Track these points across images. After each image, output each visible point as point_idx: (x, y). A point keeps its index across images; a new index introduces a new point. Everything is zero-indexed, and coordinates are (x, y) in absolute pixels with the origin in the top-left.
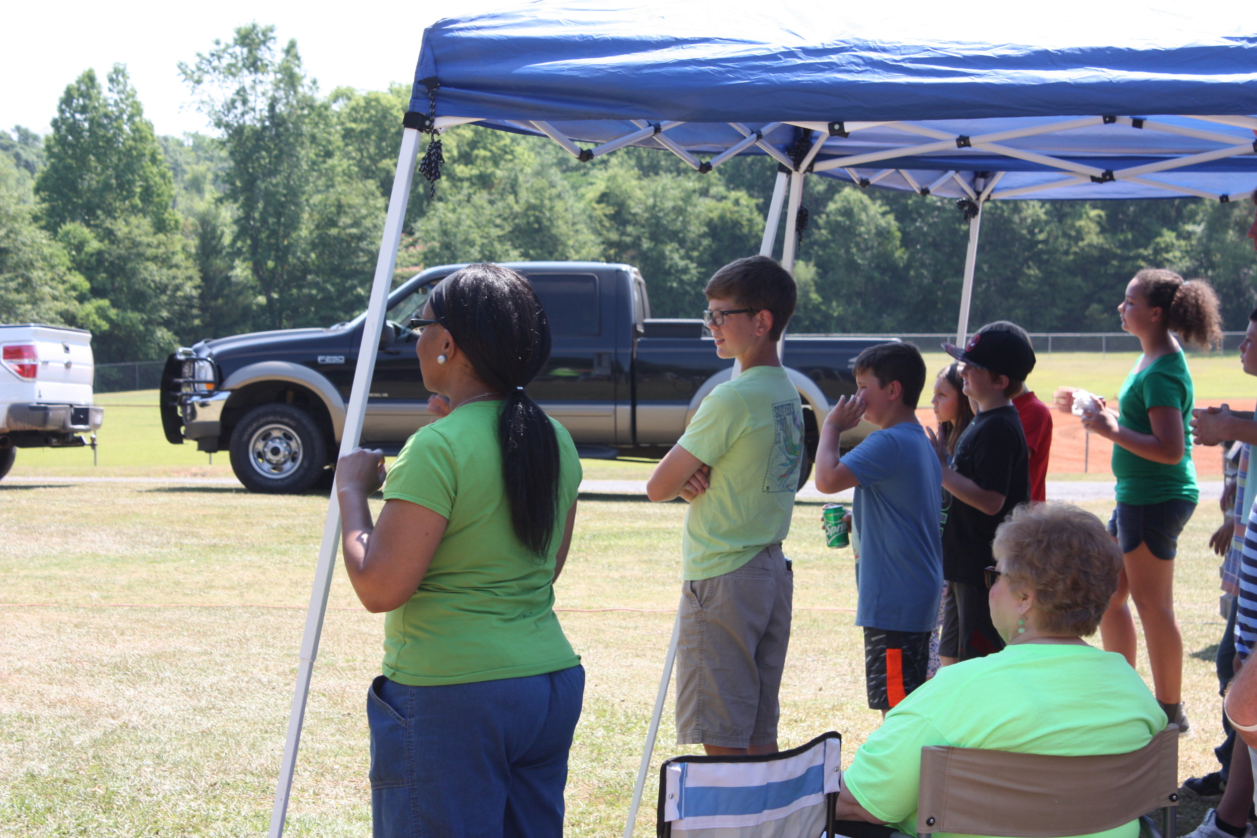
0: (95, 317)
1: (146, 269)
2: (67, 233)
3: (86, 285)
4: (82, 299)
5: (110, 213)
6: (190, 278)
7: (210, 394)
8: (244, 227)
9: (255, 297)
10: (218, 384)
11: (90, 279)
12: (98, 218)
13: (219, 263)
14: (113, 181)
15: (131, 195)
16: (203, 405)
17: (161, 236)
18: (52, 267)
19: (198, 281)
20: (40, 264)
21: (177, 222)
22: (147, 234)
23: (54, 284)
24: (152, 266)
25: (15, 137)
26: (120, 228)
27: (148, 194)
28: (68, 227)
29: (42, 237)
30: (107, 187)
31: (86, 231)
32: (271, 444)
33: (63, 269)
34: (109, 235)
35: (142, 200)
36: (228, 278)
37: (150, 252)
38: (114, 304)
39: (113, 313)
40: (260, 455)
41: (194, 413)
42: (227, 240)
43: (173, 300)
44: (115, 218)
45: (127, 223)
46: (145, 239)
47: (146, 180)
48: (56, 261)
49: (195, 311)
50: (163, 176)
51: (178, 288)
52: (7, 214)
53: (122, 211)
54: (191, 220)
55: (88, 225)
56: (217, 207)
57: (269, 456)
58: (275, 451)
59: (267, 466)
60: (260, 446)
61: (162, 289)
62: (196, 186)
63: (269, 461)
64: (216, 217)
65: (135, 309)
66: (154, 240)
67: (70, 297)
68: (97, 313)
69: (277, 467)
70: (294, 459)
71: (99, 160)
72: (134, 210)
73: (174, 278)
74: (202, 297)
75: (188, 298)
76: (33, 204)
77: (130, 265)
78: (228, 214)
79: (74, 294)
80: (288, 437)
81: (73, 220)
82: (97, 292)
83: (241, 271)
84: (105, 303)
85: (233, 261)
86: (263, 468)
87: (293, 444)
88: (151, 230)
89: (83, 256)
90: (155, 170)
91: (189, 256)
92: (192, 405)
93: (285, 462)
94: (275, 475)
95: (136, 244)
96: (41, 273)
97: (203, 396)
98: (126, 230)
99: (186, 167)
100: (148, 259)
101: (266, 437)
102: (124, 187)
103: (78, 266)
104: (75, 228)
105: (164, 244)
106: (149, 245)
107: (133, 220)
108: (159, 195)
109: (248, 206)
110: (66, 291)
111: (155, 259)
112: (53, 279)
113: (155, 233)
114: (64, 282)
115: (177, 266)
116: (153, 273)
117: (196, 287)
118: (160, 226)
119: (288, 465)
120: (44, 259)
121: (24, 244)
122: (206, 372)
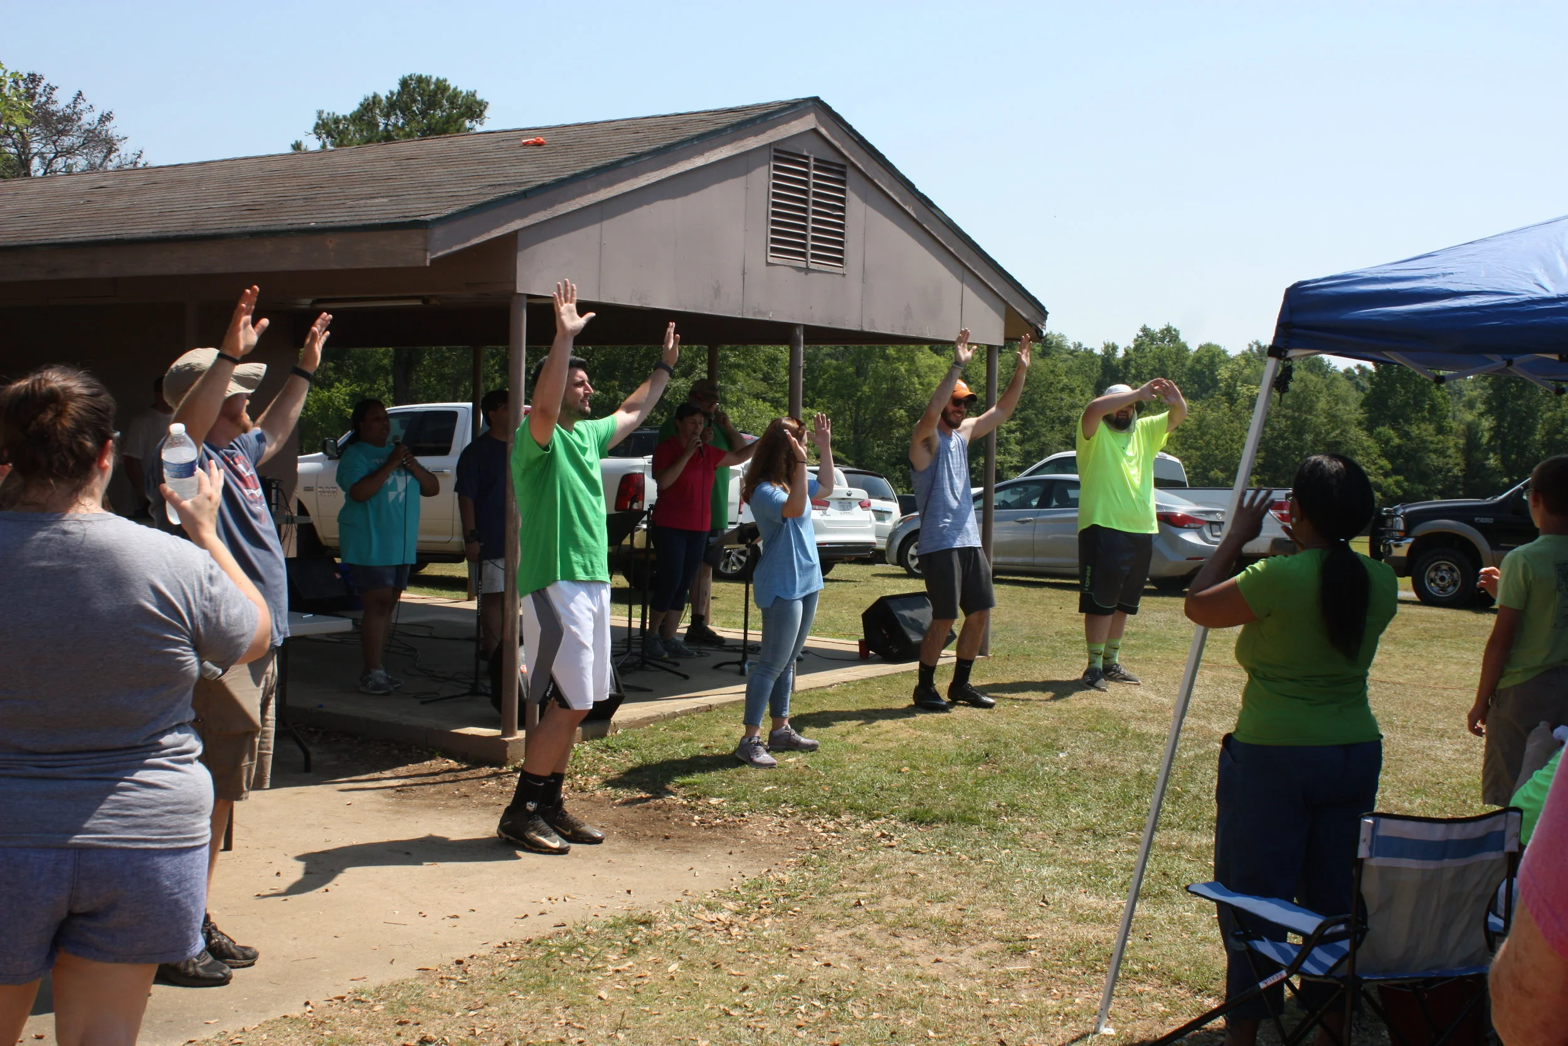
0: (1394, 487)
1: (1429, 457)
2: (1380, 433)
3: (1389, 466)
4: (1387, 475)
5: (1408, 421)
6: (1458, 464)
7: (1401, 539)
8: (1496, 432)
9: (1502, 478)
10: (1407, 533)
11: (1391, 462)
12: (1400, 423)
13: (1479, 455)
14: (1412, 402)
15: (1422, 409)
16: (1397, 546)
17: (1441, 437)
18: (1369, 454)
19: (1463, 466)
20: (1360, 452)
21: (1451, 427)
22: (1431, 435)
24: (1433, 456)
25: (1357, 372)
26: (1414, 430)
27: (1433, 409)
28: (1380, 429)
29: (1363, 435)
30: (1407, 404)
31: (1392, 432)
32: (1440, 574)
33: (1376, 456)
34: (1405, 435)
35: (1429, 413)
36: (1484, 465)
37: (1432, 447)
38: (1406, 479)
39: (1405, 485)
40: (1432, 580)
41: (1390, 551)
42: (1485, 440)
43: (1446, 478)
44: (1411, 424)
45: (1419, 428)
46: (1430, 439)
47: (1431, 399)
48: (1371, 451)
49: (1459, 486)
50: (1444, 398)
51: (1449, 470)
52: (1341, 420)
53: (1416, 420)
54: (1462, 427)
55: (1393, 429)
56: (1479, 419)
57: (1438, 581)
58: (1442, 579)
59: (1436, 588)
60: (1433, 574)
61: (1439, 470)
62: (1470, 405)
63: (1438, 585)
64: (1479, 425)
65: (1420, 483)
66: (1436, 439)
67: (1379, 473)
68: (1395, 484)
69: (1443, 589)
70: (1455, 585)
71: (1403, 387)
72: (1424, 419)
73: (1447, 464)
74: (1464, 476)
75: (1457, 477)
76: (1359, 414)
77: (1418, 455)
78: (1487, 423)
79: (1381, 471)
80: (1451, 570)
81: (1384, 425)
82: (1396, 471)
83: (1492, 461)
84: (1401, 478)
85: (1488, 454)
86: (1434, 589)
87: (1455, 575)
88: (1434, 433)
89: (1389, 448)
90: (1439, 394)
91: (1458, 450)
92: (1389, 545)
93: (1448, 587)
94: (1442, 595)
95: (1424, 441)
97: (1396, 540)
98: (1417, 432)
99: (1465, 392)
100: (1431, 451)
101: (1437, 569)
102: (1418, 406)
103: (1385, 454)
104: (1386, 430)
105: (1442, 442)
106: (1432, 442)
107: (1423, 426)
108: (1440, 410)
109: (1500, 419)
110: (1376, 469)
111: (1435, 451)
112: (1368, 462)
113: (1437, 435)
114: (1375, 464)
115: (1450, 457)
116: (1434, 460)
117: (1461, 470)
118: (1440, 430)
119: (1450, 589)
120: (1363, 449)
121: (1351, 439)
122: (1400, 525)
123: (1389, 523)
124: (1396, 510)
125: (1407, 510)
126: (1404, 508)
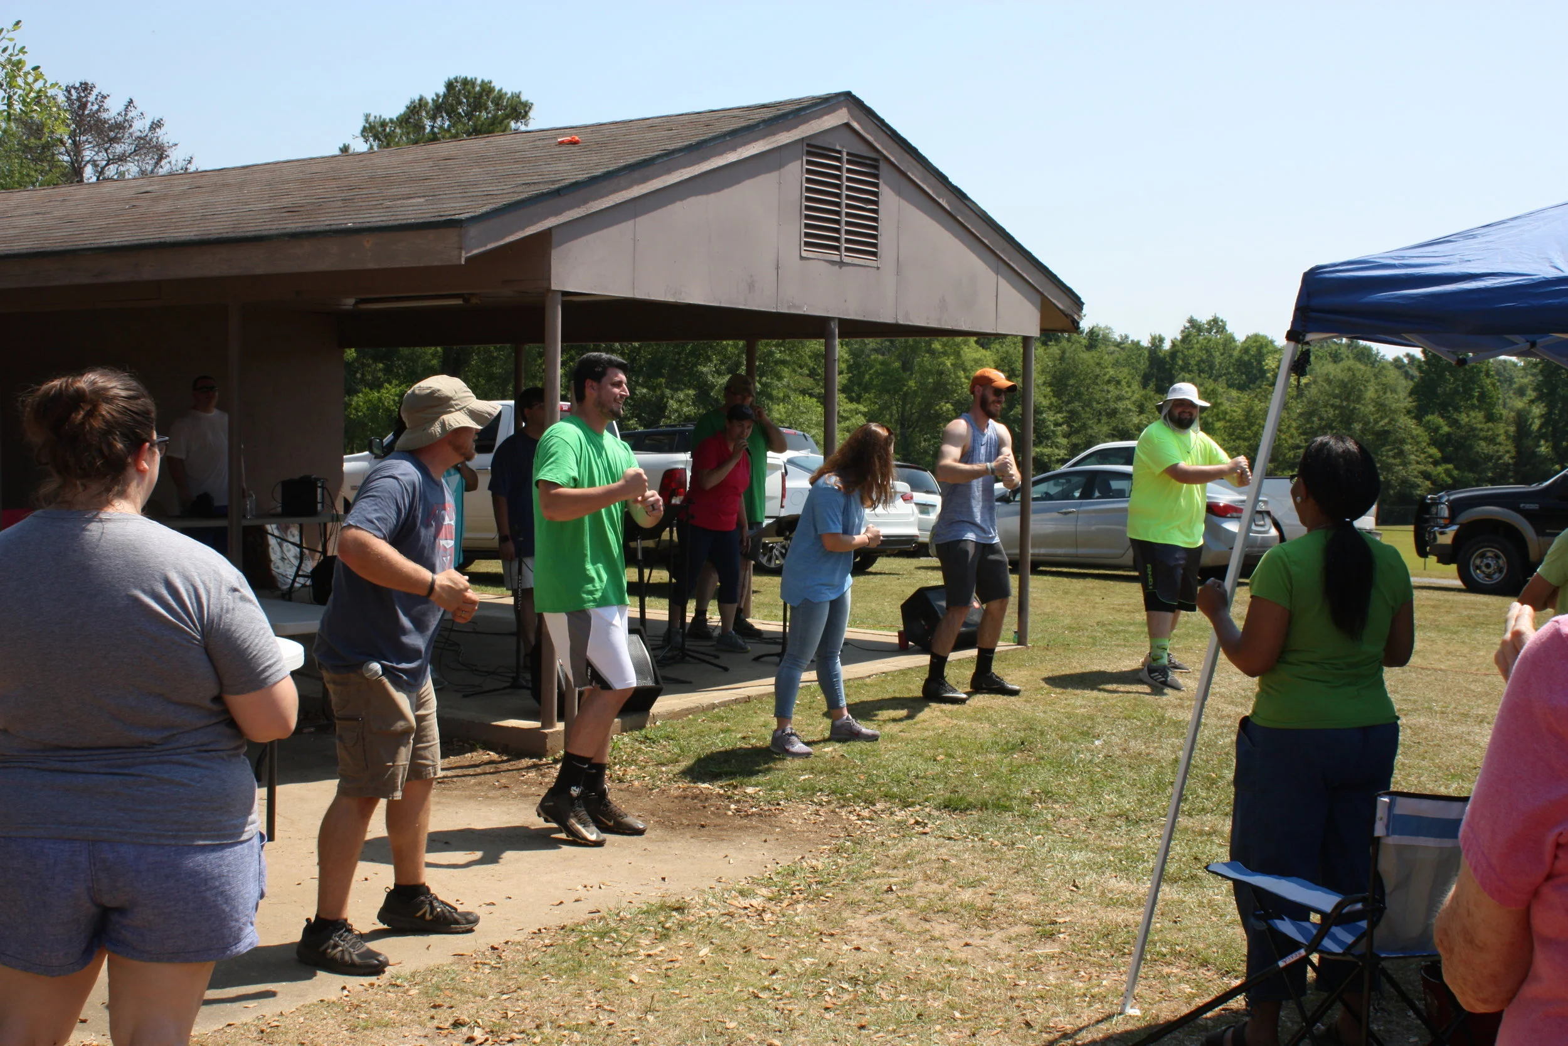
0: (1443, 475)
1: (1478, 445)
2: (1429, 422)
3: (1438, 455)
4: (1436, 463)
5: (1457, 409)
6: (1508, 452)
7: (1446, 526)
8: (1547, 419)
9: (1553, 465)
10: (1452, 520)
11: (1441, 451)
12: (1449, 412)
13: (1530, 442)
14: (1461, 389)
15: (1471, 397)
16: (1442, 533)
17: (1490, 425)
18: (1418, 443)
19: (1513, 453)
20: (1410, 441)
21: (1501, 414)
22: (1480, 423)
23: (1418, 453)
24: (1483, 444)
25: (1406, 361)
26: (1463, 418)
27: (1483, 396)
28: (1429, 417)
29: (1411, 423)
30: (1456, 392)
31: (1441, 420)
32: (1485, 561)
33: (1425, 444)
34: (1454, 423)
35: (1478, 401)
36: (1534, 453)
37: (1482, 434)
38: (1456, 468)
39: (1455, 473)
40: (1478, 567)
41: (1435, 538)
42: (1535, 427)
43: (1496, 465)
44: (1460, 412)
45: (1468, 416)
46: (1479, 426)
47: (1482, 387)
48: (1420, 439)
49: (1510, 474)
50: (1494, 385)
51: (1500, 458)
52: (1390, 410)
53: (1466, 407)
54: (1513, 414)
55: (1443, 417)
56: (1530, 406)
57: (1484, 569)
58: (1488, 566)
59: (1482, 575)
60: (1478, 562)
61: (1489, 458)
62: (1521, 392)
63: (1483, 572)
64: (1529, 412)
65: (1471, 470)
66: (1485, 426)
67: (1428, 462)
68: (1445, 473)
69: (1489, 576)
70: (1501, 571)
71: (1451, 375)
72: (1473, 407)
73: (1497, 451)
74: (1515, 464)
75: (1508, 465)
76: (1408, 403)
77: (1468, 442)
78: (1537, 410)
79: (1430, 460)
80: (1497, 557)
81: (1433, 413)
82: (1446, 460)
83: (1544, 449)
84: (1450, 466)
85: (1539, 441)
86: (1478, 575)
87: (1501, 562)
88: (1484, 420)
89: (1438, 436)
90: (1488, 381)
91: (1508, 437)
92: (1434, 532)
93: (1494, 573)
94: (1487, 582)
95: (1473, 429)
96: (1409, 447)
97: (1441, 527)
98: (1467, 420)
99: (1516, 380)
100: (1481, 439)
101: (1483, 556)
102: (1467, 393)
103: (1434, 442)
104: (1434, 418)
105: (1492, 429)
106: (1481, 430)
107: (1472, 414)
108: (1490, 398)
109: (1551, 406)
110: (1426, 458)
111: (1485, 439)
112: (1417, 451)
113: (1486, 422)
114: (1424, 453)
115: (1500, 444)
116: (1483, 447)
117: (1511, 458)
118: (1490, 418)
119: (1496, 576)
120: (1413, 438)
121: (1400, 428)
122: (1445, 512)
123: (1434, 510)
124: (1440, 497)
125: (1452, 497)
126: (1448, 495)
